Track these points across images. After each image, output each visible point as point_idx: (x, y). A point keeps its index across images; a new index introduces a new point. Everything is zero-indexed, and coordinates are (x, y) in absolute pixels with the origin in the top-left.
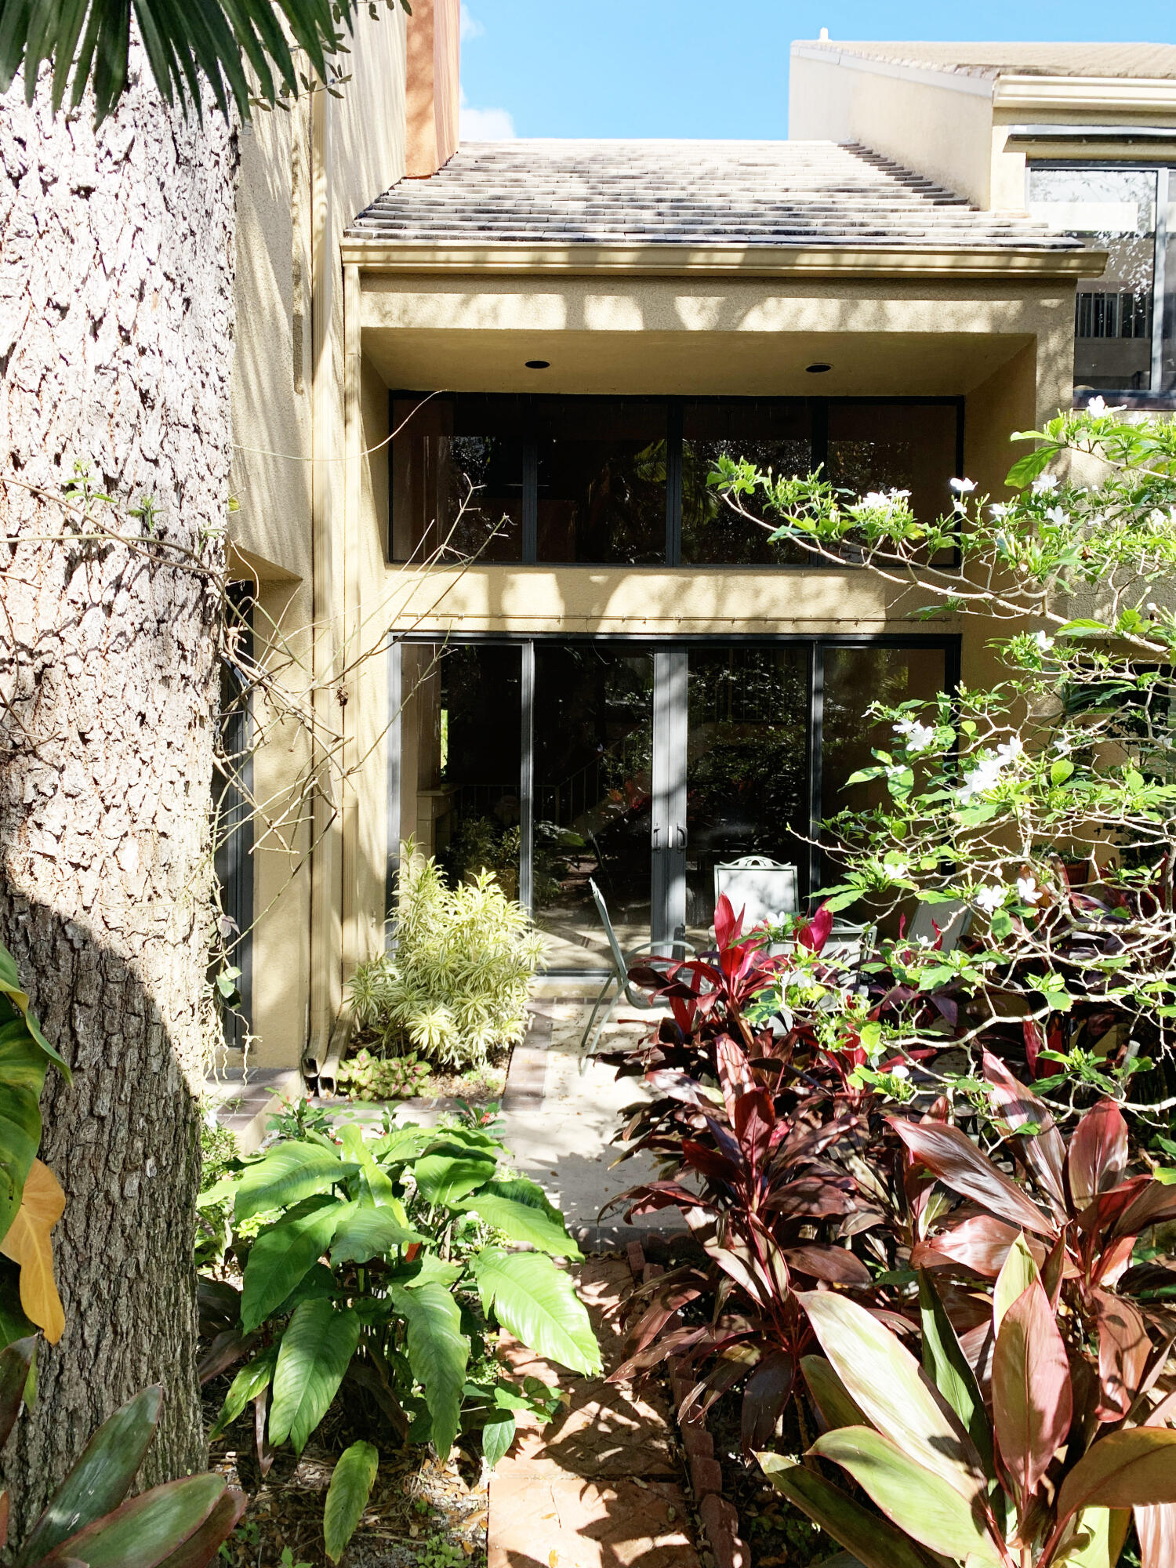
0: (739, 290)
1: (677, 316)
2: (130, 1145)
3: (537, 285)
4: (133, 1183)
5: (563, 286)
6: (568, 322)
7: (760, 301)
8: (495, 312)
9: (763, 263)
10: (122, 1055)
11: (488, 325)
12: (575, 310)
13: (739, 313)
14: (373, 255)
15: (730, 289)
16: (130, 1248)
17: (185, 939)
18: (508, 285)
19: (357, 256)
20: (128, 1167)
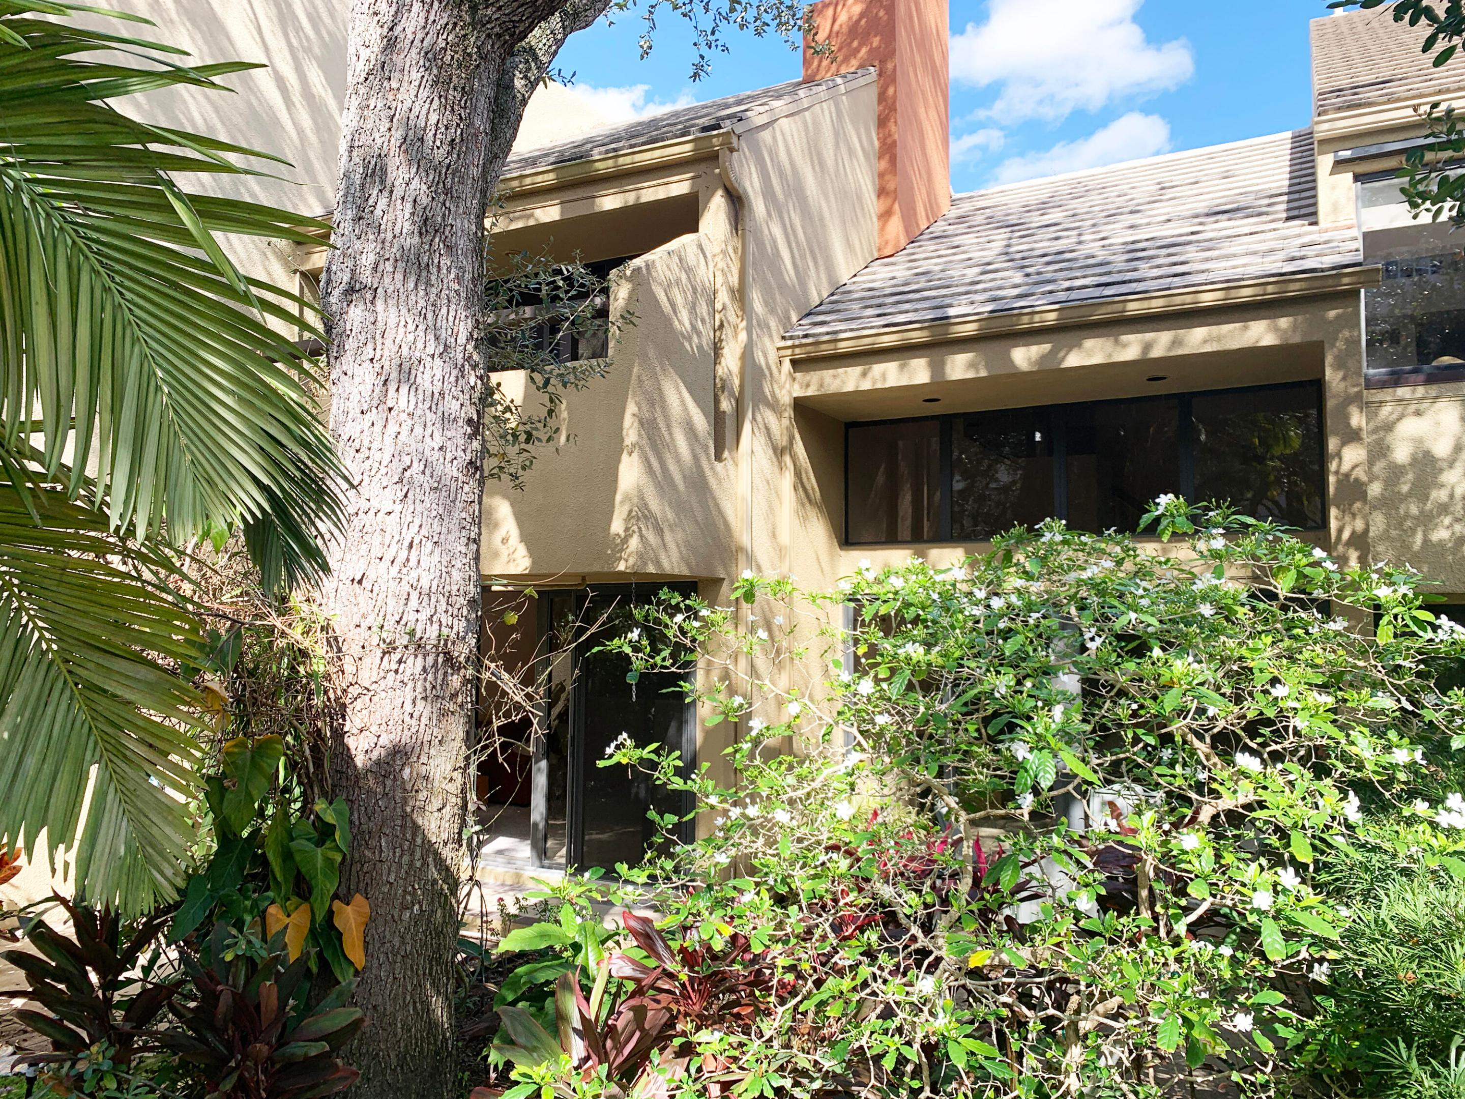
0: (1061, 337)
1: (1012, 362)
2: (404, 897)
3: (909, 354)
4: (407, 914)
5: (929, 352)
6: (932, 377)
7: (1079, 345)
8: (884, 377)
9: (1073, 317)
10: (401, 857)
11: (879, 386)
12: (937, 368)
13: (1062, 354)
14: (797, 351)
15: (1054, 337)
16: (403, 943)
17: (439, 810)
18: (889, 356)
19: (789, 352)
20: (404, 908)
